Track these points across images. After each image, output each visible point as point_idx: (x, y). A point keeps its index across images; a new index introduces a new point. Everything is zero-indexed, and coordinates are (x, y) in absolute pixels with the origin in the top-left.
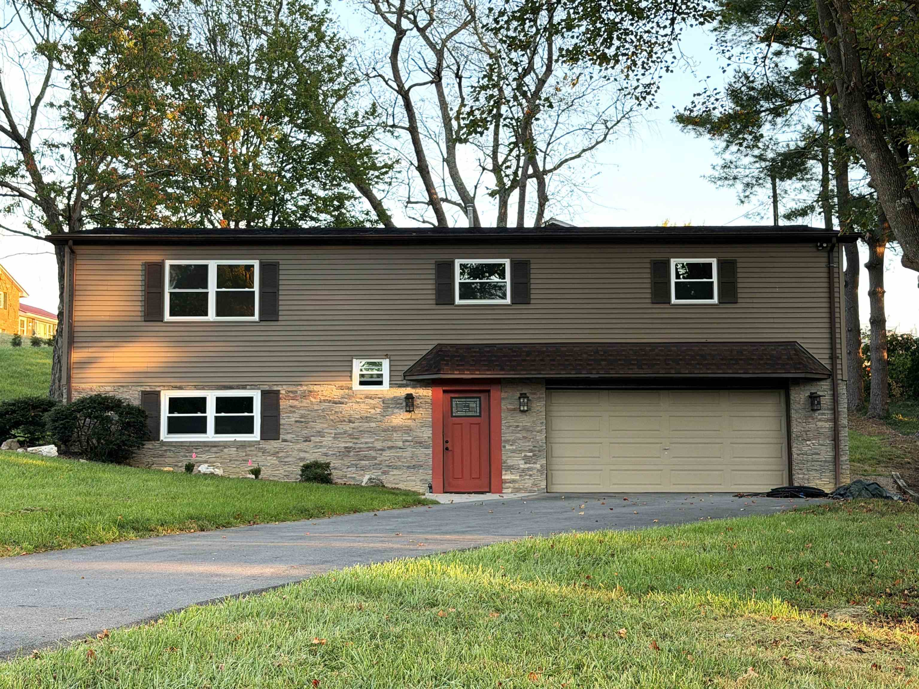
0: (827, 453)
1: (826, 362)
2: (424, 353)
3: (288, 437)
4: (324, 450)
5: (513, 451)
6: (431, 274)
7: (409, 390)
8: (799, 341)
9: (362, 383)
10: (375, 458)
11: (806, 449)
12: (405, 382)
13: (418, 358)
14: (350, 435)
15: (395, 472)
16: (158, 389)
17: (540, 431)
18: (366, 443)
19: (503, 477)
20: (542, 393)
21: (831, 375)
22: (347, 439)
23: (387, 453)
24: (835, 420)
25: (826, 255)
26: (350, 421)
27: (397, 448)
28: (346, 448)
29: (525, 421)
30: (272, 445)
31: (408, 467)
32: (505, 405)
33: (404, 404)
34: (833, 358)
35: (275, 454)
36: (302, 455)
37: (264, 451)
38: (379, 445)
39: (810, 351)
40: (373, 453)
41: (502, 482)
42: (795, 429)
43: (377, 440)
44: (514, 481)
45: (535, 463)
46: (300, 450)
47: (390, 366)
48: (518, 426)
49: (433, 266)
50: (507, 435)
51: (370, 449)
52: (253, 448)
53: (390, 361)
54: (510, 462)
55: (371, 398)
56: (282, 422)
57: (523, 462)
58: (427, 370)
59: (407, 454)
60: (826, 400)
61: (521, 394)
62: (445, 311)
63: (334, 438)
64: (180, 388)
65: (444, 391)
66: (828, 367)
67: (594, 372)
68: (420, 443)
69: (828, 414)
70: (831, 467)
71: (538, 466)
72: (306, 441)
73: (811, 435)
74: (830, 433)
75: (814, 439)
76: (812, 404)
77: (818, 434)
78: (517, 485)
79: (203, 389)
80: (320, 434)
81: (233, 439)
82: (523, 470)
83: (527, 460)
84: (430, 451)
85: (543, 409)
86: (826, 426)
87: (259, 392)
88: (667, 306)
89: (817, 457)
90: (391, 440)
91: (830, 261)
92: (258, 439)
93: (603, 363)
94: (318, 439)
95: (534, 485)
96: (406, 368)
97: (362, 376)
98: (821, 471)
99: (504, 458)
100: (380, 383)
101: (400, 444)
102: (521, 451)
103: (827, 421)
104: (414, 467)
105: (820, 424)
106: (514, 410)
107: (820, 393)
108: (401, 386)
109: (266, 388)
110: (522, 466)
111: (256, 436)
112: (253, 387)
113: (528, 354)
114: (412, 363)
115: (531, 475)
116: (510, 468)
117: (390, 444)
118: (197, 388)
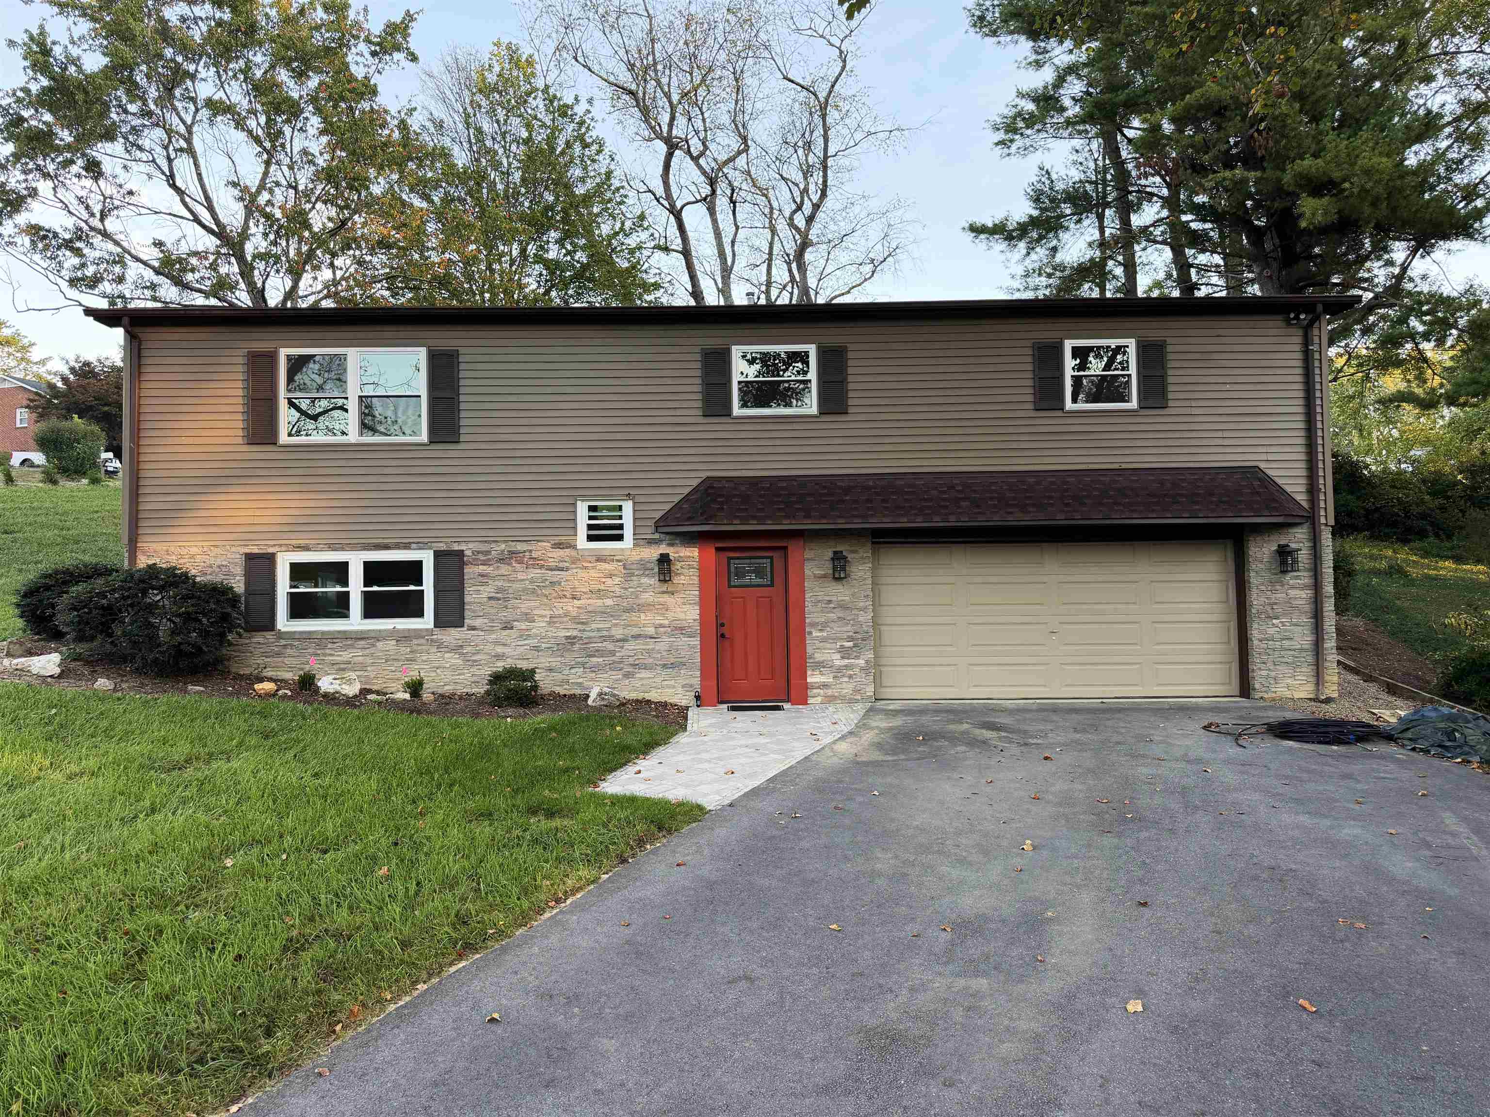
0: (1303, 638)
1: (1302, 498)
2: (686, 491)
3: (478, 622)
4: (533, 642)
5: (824, 640)
6: (695, 369)
7: (663, 549)
8: (1262, 465)
9: (590, 538)
10: (613, 653)
11: (1271, 631)
12: (657, 536)
13: (677, 499)
14: (575, 618)
15: (644, 674)
16: (271, 550)
17: (864, 609)
18: (599, 630)
19: (809, 680)
20: (865, 552)
21: (1311, 518)
22: (570, 625)
23: (631, 645)
24: (1317, 586)
25: (1300, 332)
26: (574, 598)
27: (646, 637)
28: (567, 638)
29: (839, 592)
30: (452, 635)
31: (664, 666)
32: (810, 569)
33: (656, 570)
34: (1312, 490)
35: (458, 649)
36: (500, 650)
37: (440, 645)
38: (618, 633)
39: (1280, 481)
40: (610, 646)
41: (806, 687)
42: (1257, 600)
43: (616, 625)
44: (825, 686)
45: (857, 657)
46: (497, 643)
47: (634, 511)
48: (830, 602)
49: (698, 357)
50: (813, 614)
51: (604, 639)
52: (422, 641)
53: (634, 503)
54: (818, 657)
55: (605, 561)
56: (467, 599)
57: (838, 656)
58: (689, 519)
59: (662, 646)
60: (1304, 556)
61: (835, 553)
62: (718, 427)
63: (549, 623)
64: (306, 548)
65: (718, 549)
66: (1305, 504)
67: (952, 518)
68: (682, 629)
69: (1303, 577)
70: (1310, 659)
71: (861, 662)
72: (505, 628)
73: (1278, 609)
74: (1308, 608)
75: (1285, 615)
76: (1283, 563)
77: (1291, 607)
78: (829, 692)
79: (343, 549)
80: (528, 617)
81: (391, 627)
82: (839, 669)
83: (845, 653)
84: (696, 642)
85: (869, 574)
86: (1302, 596)
87: (431, 553)
88: (1059, 413)
89: (1286, 643)
90: (635, 626)
91: (1307, 342)
92: (431, 625)
93: (963, 504)
94: (523, 626)
95: (856, 691)
96: (658, 515)
97: (590, 527)
98: (1294, 666)
99: (809, 650)
100: (620, 538)
101: (651, 631)
102: (836, 640)
103: (1303, 588)
104: (673, 666)
105: (1293, 593)
106: (824, 576)
107: (1293, 546)
108: (651, 542)
109: (442, 547)
110: (838, 663)
111: (427, 621)
112: (422, 546)
113: (847, 490)
114: (668, 507)
115: (850, 677)
116: (820, 665)
117: (635, 631)
118: (332, 547)
